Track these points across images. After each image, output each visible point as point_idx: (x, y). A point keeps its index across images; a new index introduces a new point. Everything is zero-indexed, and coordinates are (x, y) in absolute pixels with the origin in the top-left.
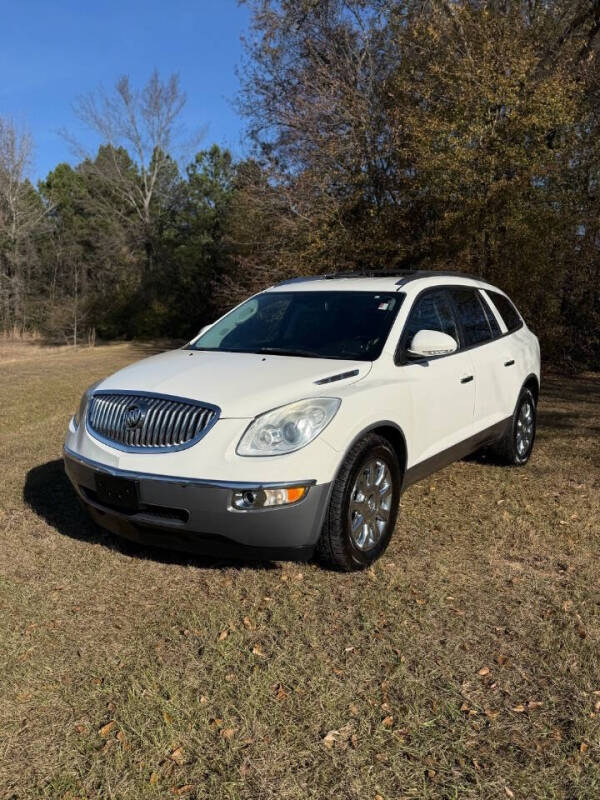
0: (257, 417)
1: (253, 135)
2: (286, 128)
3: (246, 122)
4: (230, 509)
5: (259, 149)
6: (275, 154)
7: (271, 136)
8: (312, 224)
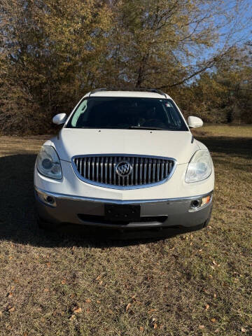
0: (189, 163)
4: (190, 211)
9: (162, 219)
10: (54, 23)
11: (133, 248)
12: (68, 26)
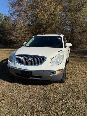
0: (52, 58)
1: (9, 11)
2: (14, 11)
3: (8, 9)
4: (50, 75)
5: (10, 14)
6: (12, 15)
7: (11, 12)
8: (23, 26)
9: (40, 77)
10: (41, 13)
11: (34, 86)
12: (46, 13)
